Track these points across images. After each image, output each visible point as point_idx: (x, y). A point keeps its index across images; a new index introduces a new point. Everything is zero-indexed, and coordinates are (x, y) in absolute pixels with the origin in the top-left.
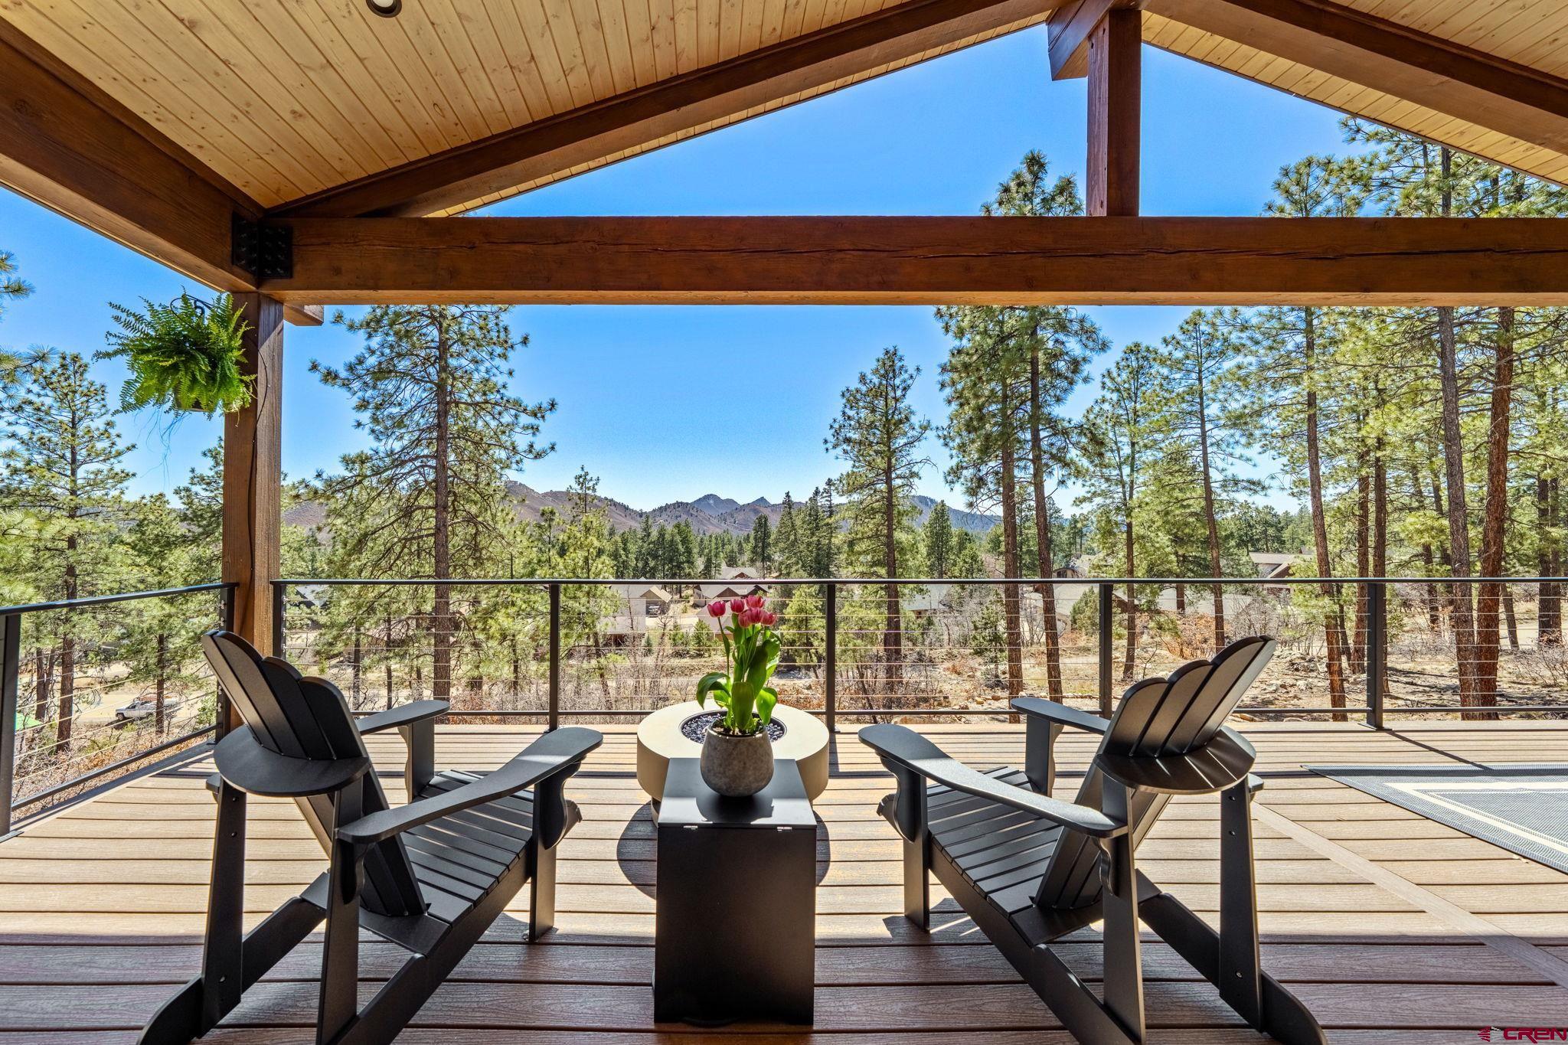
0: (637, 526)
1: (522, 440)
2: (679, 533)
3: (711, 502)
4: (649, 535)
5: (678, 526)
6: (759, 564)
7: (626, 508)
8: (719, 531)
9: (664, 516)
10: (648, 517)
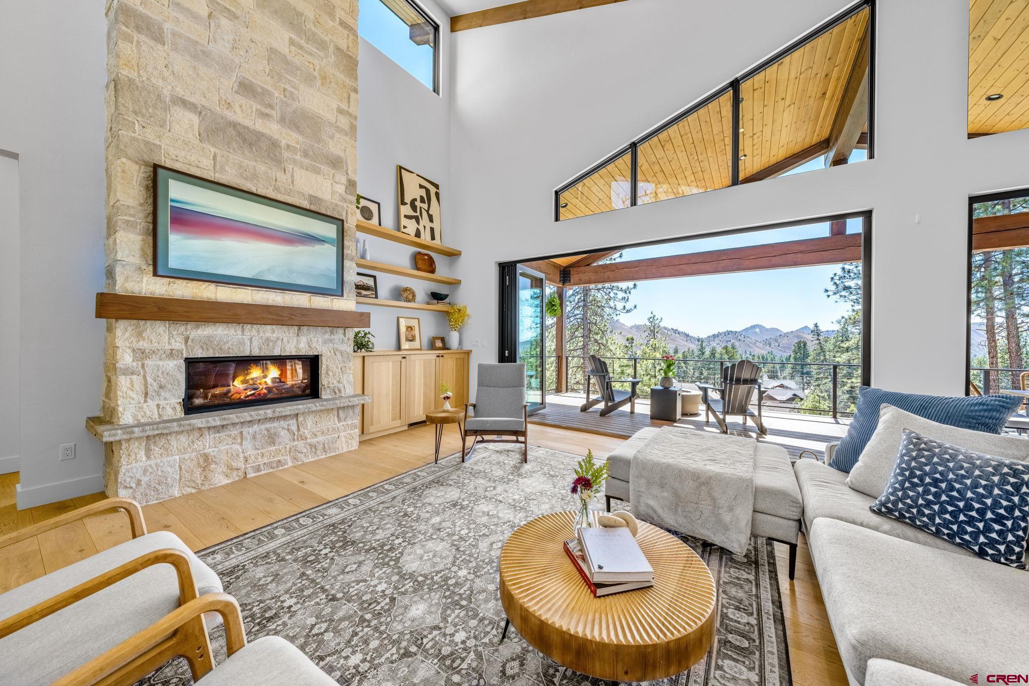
0: (694, 347)
1: (620, 305)
2: (727, 352)
3: (757, 330)
4: (703, 353)
5: (726, 348)
6: (798, 379)
7: (687, 336)
8: (764, 352)
9: (717, 340)
10: (702, 342)
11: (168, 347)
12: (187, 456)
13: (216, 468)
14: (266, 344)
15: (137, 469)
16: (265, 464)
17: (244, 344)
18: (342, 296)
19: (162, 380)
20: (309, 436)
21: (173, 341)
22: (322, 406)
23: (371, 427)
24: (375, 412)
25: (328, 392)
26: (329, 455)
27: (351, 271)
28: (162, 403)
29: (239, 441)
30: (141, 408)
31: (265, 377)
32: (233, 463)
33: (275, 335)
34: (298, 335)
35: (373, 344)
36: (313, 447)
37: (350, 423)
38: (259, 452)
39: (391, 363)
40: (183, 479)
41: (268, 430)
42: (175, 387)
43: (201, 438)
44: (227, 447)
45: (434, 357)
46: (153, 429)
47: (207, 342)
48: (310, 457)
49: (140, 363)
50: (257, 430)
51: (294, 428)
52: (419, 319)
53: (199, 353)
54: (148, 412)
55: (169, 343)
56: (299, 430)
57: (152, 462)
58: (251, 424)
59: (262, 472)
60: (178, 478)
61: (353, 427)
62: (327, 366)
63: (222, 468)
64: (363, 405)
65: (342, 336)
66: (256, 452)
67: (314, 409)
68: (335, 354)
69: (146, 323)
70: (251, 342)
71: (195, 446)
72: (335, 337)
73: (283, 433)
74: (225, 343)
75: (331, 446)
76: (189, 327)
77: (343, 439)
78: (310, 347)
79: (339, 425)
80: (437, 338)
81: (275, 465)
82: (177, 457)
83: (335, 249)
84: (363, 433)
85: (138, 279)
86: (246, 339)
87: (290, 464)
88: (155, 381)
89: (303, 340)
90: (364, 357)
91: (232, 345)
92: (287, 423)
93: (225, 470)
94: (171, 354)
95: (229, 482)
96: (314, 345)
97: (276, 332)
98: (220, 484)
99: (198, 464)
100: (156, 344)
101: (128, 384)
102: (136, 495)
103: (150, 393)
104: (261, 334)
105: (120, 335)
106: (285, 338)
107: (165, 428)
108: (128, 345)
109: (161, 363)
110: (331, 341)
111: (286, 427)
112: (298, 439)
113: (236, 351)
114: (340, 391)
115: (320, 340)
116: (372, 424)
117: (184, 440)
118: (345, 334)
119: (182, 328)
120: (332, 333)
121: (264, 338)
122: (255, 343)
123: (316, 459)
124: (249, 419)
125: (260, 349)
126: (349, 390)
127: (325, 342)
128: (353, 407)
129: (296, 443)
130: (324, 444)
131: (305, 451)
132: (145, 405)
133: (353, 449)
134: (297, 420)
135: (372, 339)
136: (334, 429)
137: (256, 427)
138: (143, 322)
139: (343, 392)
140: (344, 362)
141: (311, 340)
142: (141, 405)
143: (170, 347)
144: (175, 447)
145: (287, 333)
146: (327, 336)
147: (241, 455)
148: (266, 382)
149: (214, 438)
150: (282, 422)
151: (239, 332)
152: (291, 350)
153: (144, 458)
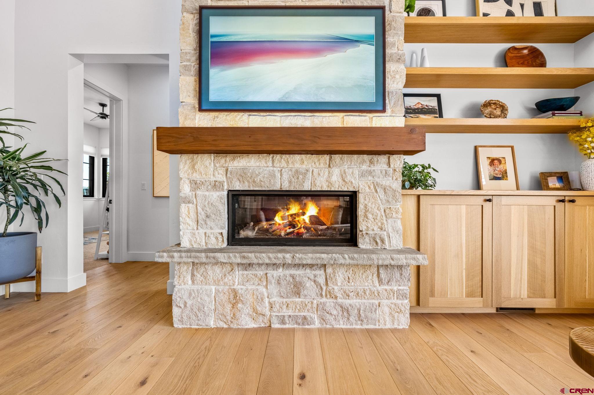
11: (213, 179)
12: (221, 288)
13: (242, 308)
14: (296, 177)
15: (185, 291)
16: (290, 316)
17: (275, 177)
18: (384, 110)
19: (208, 210)
20: (339, 295)
21: (216, 173)
22: (353, 259)
23: (431, 299)
24: (438, 277)
25: (367, 239)
26: (365, 327)
27: (397, 76)
28: (208, 231)
29: (265, 284)
30: (194, 234)
31: (304, 214)
32: (258, 307)
33: (304, 166)
34: (329, 166)
35: (434, 179)
36: (345, 310)
37: (395, 288)
38: (285, 300)
39: (464, 208)
40: (217, 311)
41: (292, 276)
42: (218, 218)
43: (231, 273)
44: (254, 287)
45: (552, 201)
46: (188, 257)
47: (242, 174)
48: (341, 322)
49: (194, 193)
50: (282, 275)
51: (321, 280)
52: (512, 148)
53: (238, 186)
54: (198, 239)
55: (213, 175)
56: (327, 284)
57: (195, 287)
58: (275, 267)
59: (287, 326)
60: (213, 307)
61: (401, 295)
62: (366, 206)
63: (248, 310)
64: (418, 267)
65: (385, 167)
66: (280, 300)
67: (342, 261)
68: (376, 191)
69: (198, 156)
70: (281, 175)
71: (226, 280)
72: (375, 168)
73: (309, 284)
74: (257, 175)
75: (369, 314)
76: (228, 159)
77: (386, 310)
78: (344, 181)
79: (380, 288)
80: (551, 174)
81: (300, 321)
82: (213, 288)
83: (373, 48)
84: (418, 303)
85: (193, 117)
86: (276, 172)
87: (317, 324)
88: (203, 210)
89: (336, 172)
90: (419, 197)
91: (264, 177)
92: (314, 272)
93: (251, 313)
94: (216, 186)
95: (255, 326)
96: (348, 178)
97: (305, 163)
98: (246, 327)
99: (229, 299)
100: (204, 176)
101: (186, 211)
102: (183, 315)
103: (200, 221)
104: (291, 166)
105: (182, 167)
106: (315, 170)
107: (196, 257)
108: (187, 176)
109: (207, 193)
110: (370, 173)
111: (312, 277)
112: (326, 296)
113: (268, 184)
114: (383, 241)
115: (356, 172)
116: (432, 295)
117: (218, 271)
118: (389, 164)
119: (223, 161)
120: (371, 162)
121: (293, 170)
122: (285, 176)
123: (349, 327)
124: (267, 261)
125: (290, 182)
126: (397, 243)
127: (362, 175)
128: (400, 267)
129: (324, 300)
130: (359, 310)
131: (335, 312)
132: (197, 232)
133: (401, 327)
134: (325, 271)
135: (433, 174)
136: (372, 293)
137: (280, 271)
138: (196, 155)
139: (387, 242)
140: (388, 201)
141: (345, 173)
142: (194, 231)
143: (215, 179)
144: (211, 277)
145: (317, 164)
146: (364, 167)
147: (266, 300)
148: (304, 220)
149: (243, 275)
150: (308, 271)
151: (270, 164)
152: (322, 185)
153: (190, 282)
